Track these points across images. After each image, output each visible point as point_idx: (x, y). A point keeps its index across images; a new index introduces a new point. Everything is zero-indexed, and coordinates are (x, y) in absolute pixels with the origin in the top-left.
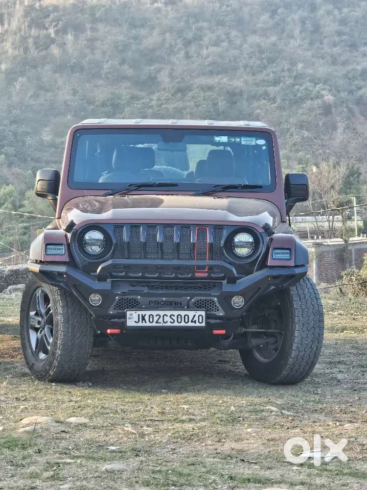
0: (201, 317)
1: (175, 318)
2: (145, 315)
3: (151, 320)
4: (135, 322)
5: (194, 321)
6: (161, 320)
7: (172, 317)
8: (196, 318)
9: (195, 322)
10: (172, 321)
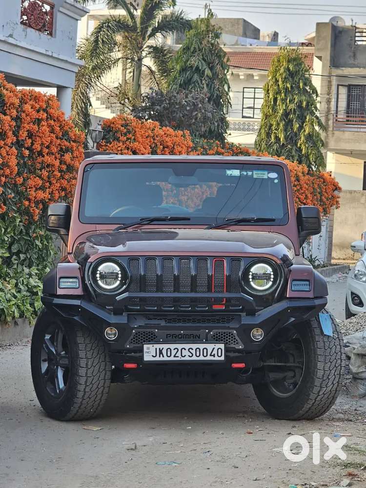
0: (220, 350)
1: (193, 352)
2: (163, 349)
3: (169, 355)
4: (153, 356)
5: (212, 354)
6: (179, 354)
7: (190, 350)
8: (215, 352)
9: (214, 356)
10: (191, 355)
